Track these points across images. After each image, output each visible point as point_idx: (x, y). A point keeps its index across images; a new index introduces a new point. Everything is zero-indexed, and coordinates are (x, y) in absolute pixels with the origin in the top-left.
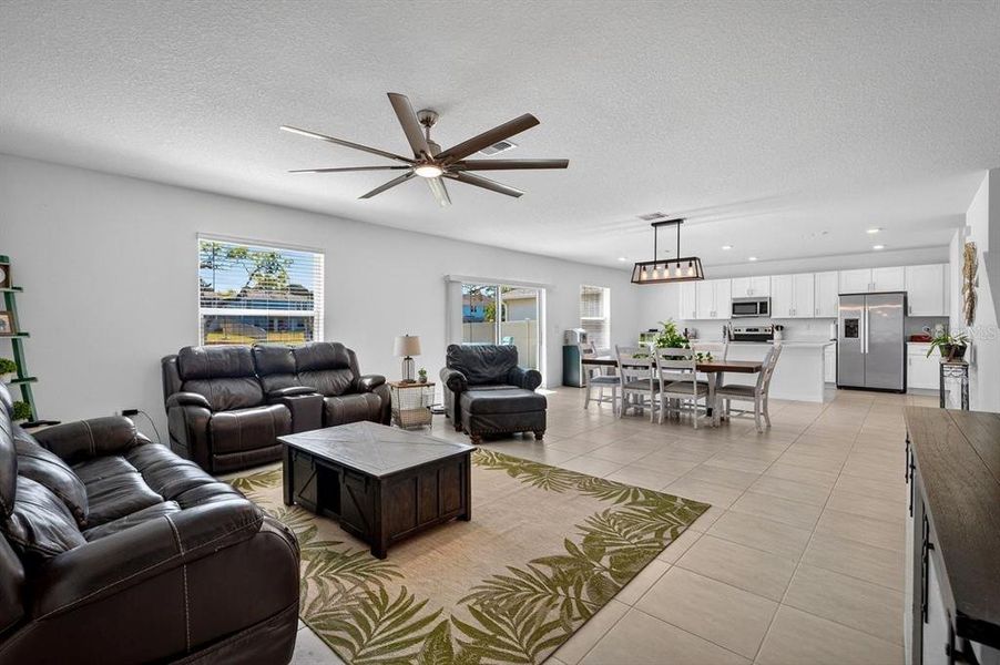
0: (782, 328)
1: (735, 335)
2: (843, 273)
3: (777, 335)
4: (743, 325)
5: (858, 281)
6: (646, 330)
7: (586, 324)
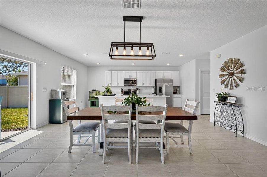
0: (139, 89)
1: (125, 92)
2: (157, 72)
3: (138, 92)
4: (127, 88)
5: (161, 75)
6: (91, 90)
7: (64, 87)
